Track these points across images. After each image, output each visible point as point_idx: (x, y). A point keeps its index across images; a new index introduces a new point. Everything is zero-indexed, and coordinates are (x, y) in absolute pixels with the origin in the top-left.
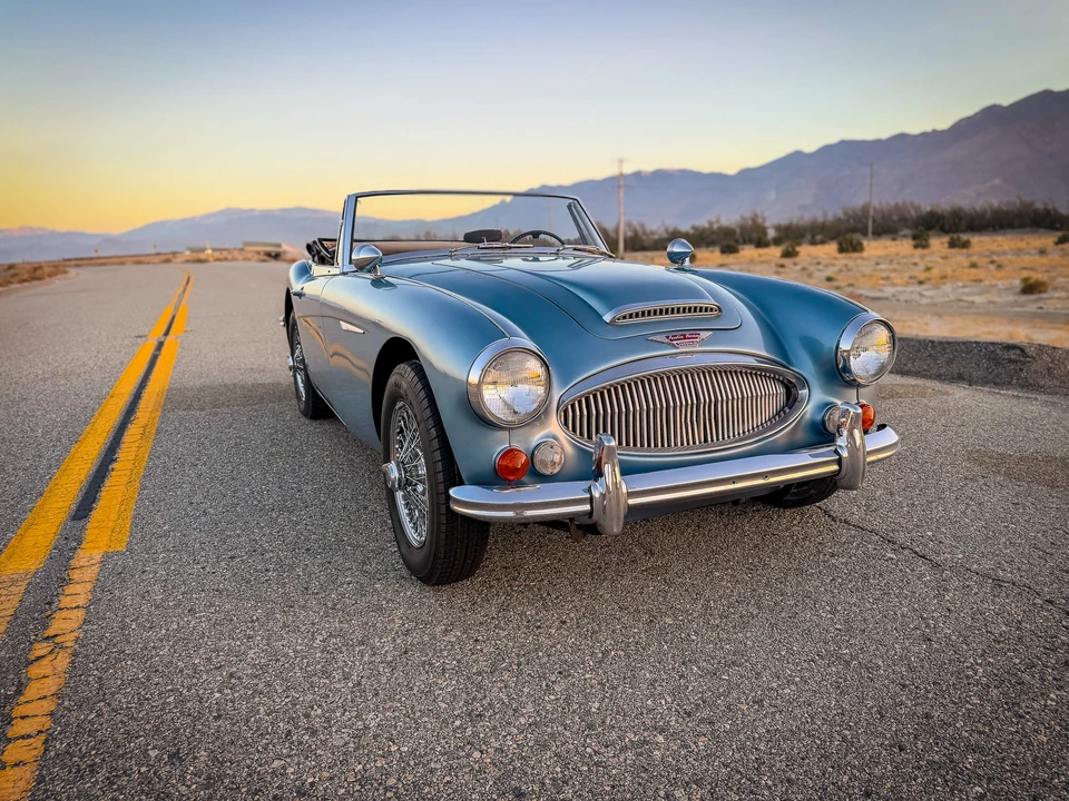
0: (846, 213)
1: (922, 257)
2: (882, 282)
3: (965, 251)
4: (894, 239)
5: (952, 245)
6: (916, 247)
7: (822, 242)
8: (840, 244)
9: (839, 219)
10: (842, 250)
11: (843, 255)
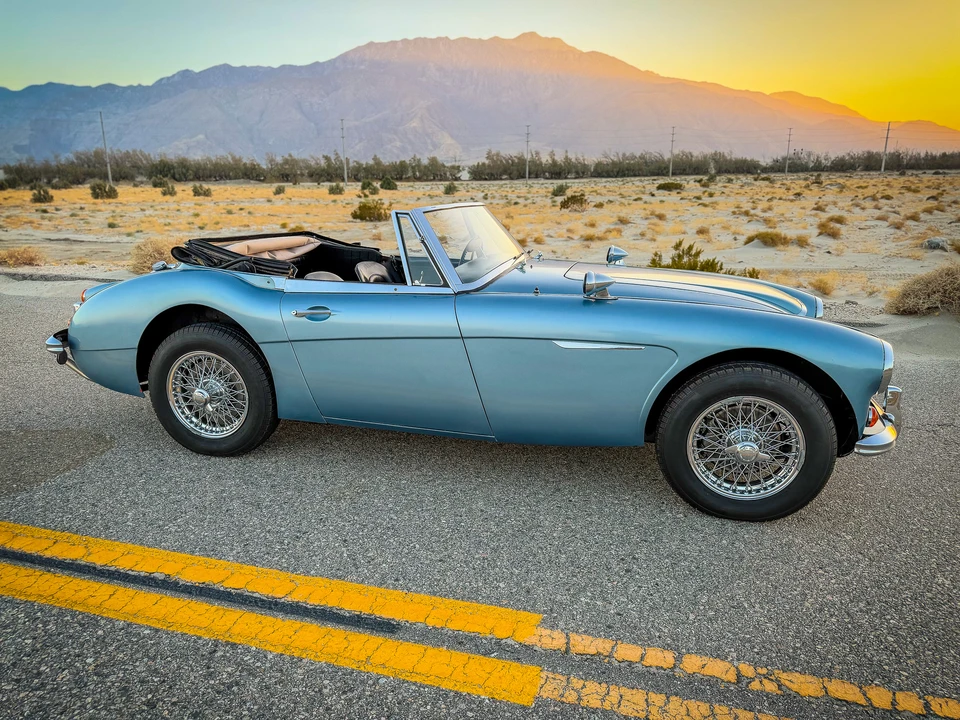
0: (78, 158)
1: (178, 203)
2: (167, 228)
3: (209, 198)
4: (135, 186)
5: (197, 193)
6: (164, 194)
7: (66, 187)
8: (93, 189)
9: (73, 163)
10: (96, 195)
11: (99, 201)
